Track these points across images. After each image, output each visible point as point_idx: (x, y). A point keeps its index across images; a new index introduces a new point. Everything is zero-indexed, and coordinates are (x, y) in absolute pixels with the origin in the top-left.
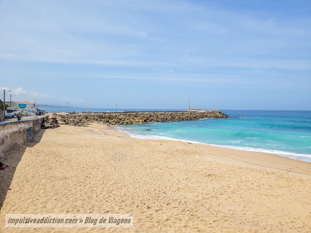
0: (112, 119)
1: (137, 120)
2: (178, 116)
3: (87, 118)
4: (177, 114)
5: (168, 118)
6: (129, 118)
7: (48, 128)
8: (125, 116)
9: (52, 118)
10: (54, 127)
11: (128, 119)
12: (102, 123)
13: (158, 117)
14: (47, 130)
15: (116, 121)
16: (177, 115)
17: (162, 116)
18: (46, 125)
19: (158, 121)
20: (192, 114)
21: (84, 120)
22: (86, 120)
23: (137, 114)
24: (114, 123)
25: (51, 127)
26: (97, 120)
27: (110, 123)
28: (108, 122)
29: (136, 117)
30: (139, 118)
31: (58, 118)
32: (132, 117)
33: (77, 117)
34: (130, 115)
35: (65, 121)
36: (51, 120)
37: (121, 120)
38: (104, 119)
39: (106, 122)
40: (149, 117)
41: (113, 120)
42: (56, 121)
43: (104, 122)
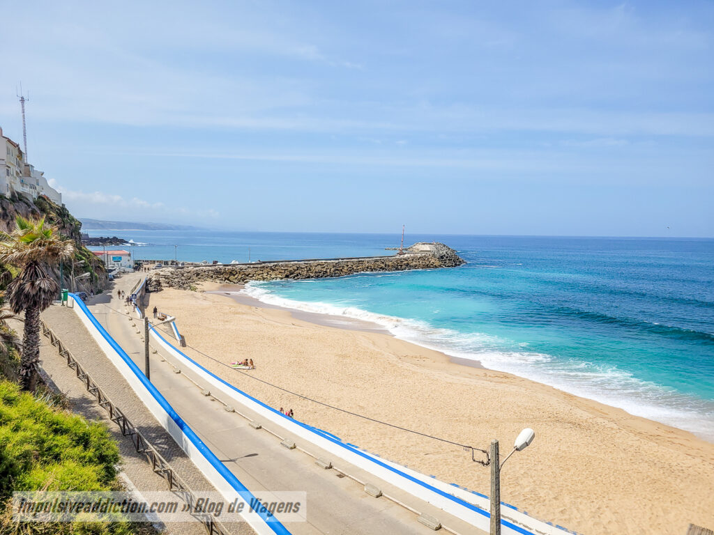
0: (234, 275)
1: (273, 276)
2: (350, 266)
3: (198, 275)
4: (349, 263)
5: (328, 271)
6: (262, 272)
7: (152, 291)
8: (256, 270)
9: (156, 281)
10: (158, 291)
11: (259, 275)
12: (219, 282)
13: (310, 270)
14: (151, 294)
15: (239, 277)
16: (348, 266)
17: (319, 268)
18: (151, 289)
19: (309, 277)
20: (379, 263)
21: (195, 278)
22: (197, 278)
23: (276, 266)
24: (236, 281)
25: (155, 291)
26: (212, 277)
27: (231, 281)
28: (228, 279)
29: (273, 270)
30: (277, 272)
31: (162, 280)
32: (265, 271)
33: (185, 275)
34: (263, 267)
35: (168, 283)
36: (155, 283)
37: (248, 276)
38: (222, 276)
39: (226, 279)
40: (295, 270)
41: (236, 276)
42: (160, 283)
43: (222, 280)
